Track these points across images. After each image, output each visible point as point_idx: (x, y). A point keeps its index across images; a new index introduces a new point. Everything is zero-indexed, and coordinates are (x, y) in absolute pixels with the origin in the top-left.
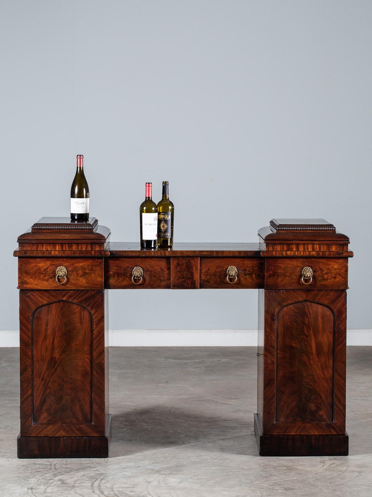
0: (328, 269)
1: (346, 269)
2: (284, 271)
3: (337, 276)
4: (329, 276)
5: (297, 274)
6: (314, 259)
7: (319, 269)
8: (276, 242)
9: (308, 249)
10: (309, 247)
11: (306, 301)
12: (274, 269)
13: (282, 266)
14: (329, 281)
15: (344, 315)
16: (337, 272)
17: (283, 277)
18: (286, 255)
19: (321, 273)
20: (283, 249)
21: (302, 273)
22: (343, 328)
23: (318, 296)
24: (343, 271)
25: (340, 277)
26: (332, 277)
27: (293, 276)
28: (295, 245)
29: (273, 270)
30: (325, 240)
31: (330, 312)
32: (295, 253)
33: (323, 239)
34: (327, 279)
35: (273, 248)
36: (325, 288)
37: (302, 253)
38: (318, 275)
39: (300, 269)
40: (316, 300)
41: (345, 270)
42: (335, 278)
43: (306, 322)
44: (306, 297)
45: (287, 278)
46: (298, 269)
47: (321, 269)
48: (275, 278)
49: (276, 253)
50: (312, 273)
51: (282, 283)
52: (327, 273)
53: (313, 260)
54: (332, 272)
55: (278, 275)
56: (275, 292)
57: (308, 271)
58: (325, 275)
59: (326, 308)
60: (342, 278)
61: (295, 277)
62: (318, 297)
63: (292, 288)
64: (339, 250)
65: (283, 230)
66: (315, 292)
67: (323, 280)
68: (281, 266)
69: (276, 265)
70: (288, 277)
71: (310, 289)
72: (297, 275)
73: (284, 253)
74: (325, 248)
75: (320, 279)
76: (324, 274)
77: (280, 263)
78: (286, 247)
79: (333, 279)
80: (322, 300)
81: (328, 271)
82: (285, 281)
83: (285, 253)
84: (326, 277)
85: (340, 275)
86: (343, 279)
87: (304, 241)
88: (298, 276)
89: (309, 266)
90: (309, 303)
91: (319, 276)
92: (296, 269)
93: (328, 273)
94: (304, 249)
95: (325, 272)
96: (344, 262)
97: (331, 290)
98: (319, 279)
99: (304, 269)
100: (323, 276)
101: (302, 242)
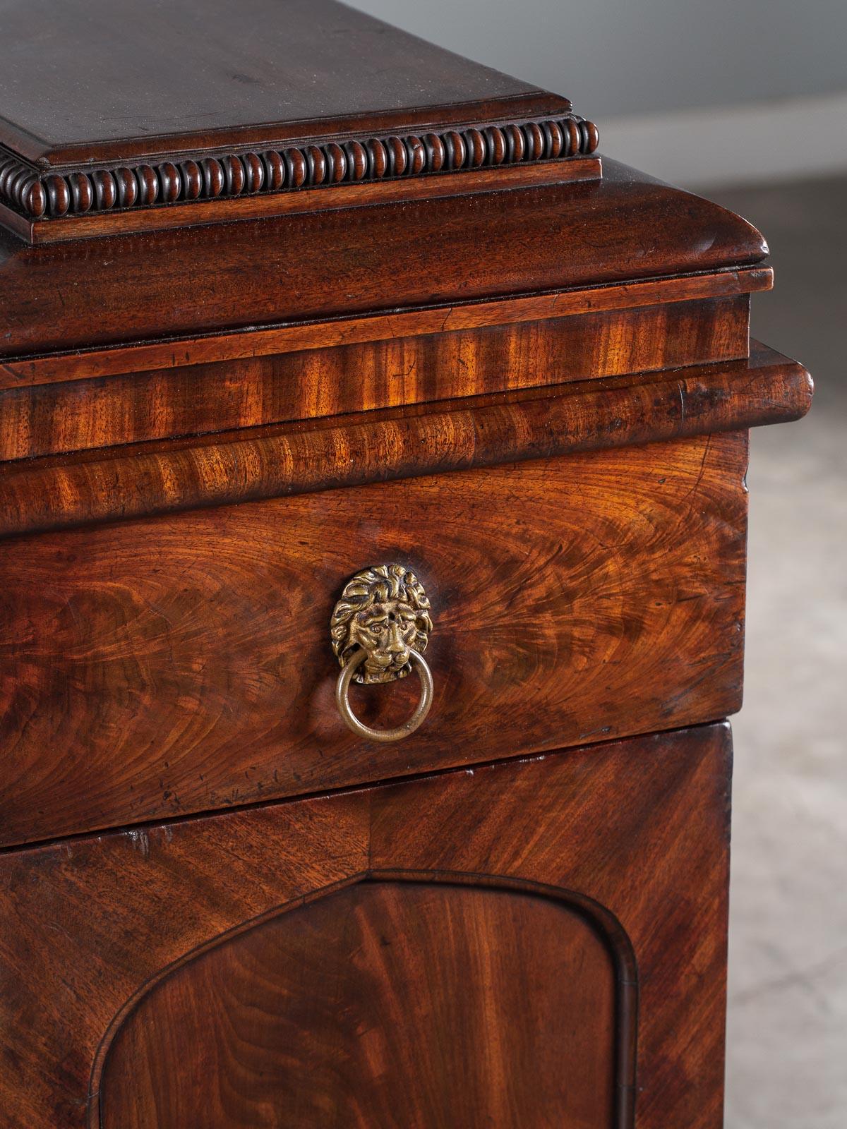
0: (569, 559)
1: (728, 531)
2: (154, 647)
3: (652, 606)
4: (577, 623)
5: (283, 648)
6: (442, 482)
7: (485, 574)
8: (71, 368)
9: (381, 390)
10: (393, 369)
11: (370, 880)
12: (62, 637)
13: (136, 597)
14: (582, 663)
15: (707, 947)
16: (645, 576)
17: (146, 700)
18: (181, 486)
19: (510, 600)
20: (141, 420)
21: (337, 633)
22: (693, 1064)
23: (479, 821)
24: (699, 553)
25: (681, 614)
26: (610, 629)
27: (246, 671)
28: (255, 371)
29: (43, 652)
30: (548, 278)
31: (581, 934)
32: (275, 460)
33: (529, 279)
34: (566, 648)
35: (43, 430)
36: (549, 733)
37: (342, 448)
38: (477, 624)
39: (307, 600)
40: (467, 863)
41: (723, 538)
42: (631, 628)
43: (375, 1065)
44: (371, 854)
45: (191, 704)
46: (295, 599)
47: (506, 568)
48: (74, 725)
49: (81, 484)
50: (425, 615)
51: (141, 759)
52: (560, 600)
53: (430, 488)
54: (606, 576)
55: (98, 695)
56: (80, 862)
57: (388, 607)
58: (548, 616)
59: (544, 913)
60: (693, 620)
61: (268, 677)
62: (485, 832)
63: (244, 791)
64: (667, 357)
65: (100, 207)
66: (450, 794)
67: (528, 664)
68: (127, 597)
69: (79, 598)
70: (203, 690)
71: (410, 771)
72: (282, 659)
73: (166, 470)
74: (539, 360)
75: (499, 662)
76: (537, 609)
77: (112, 575)
78: (171, 404)
79: (615, 643)
80: (516, 854)
81: (566, 573)
82: (174, 735)
83: (179, 472)
84: (549, 628)
85: (680, 599)
86: (701, 628)
87: (345, 326)
88: (291, 671)
89: (393, 555)
90: (389, 895)
91: (487, 630)
92: (273, 602)
93: (569, 596)
94: (346, 392)
95: (539, 592)
96: (710, 472)
97: (597, 748)
98: (489, 668)
99: (353, 600)
100: (523, 635)
101: (321, 333)
